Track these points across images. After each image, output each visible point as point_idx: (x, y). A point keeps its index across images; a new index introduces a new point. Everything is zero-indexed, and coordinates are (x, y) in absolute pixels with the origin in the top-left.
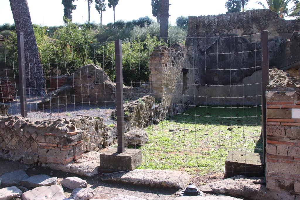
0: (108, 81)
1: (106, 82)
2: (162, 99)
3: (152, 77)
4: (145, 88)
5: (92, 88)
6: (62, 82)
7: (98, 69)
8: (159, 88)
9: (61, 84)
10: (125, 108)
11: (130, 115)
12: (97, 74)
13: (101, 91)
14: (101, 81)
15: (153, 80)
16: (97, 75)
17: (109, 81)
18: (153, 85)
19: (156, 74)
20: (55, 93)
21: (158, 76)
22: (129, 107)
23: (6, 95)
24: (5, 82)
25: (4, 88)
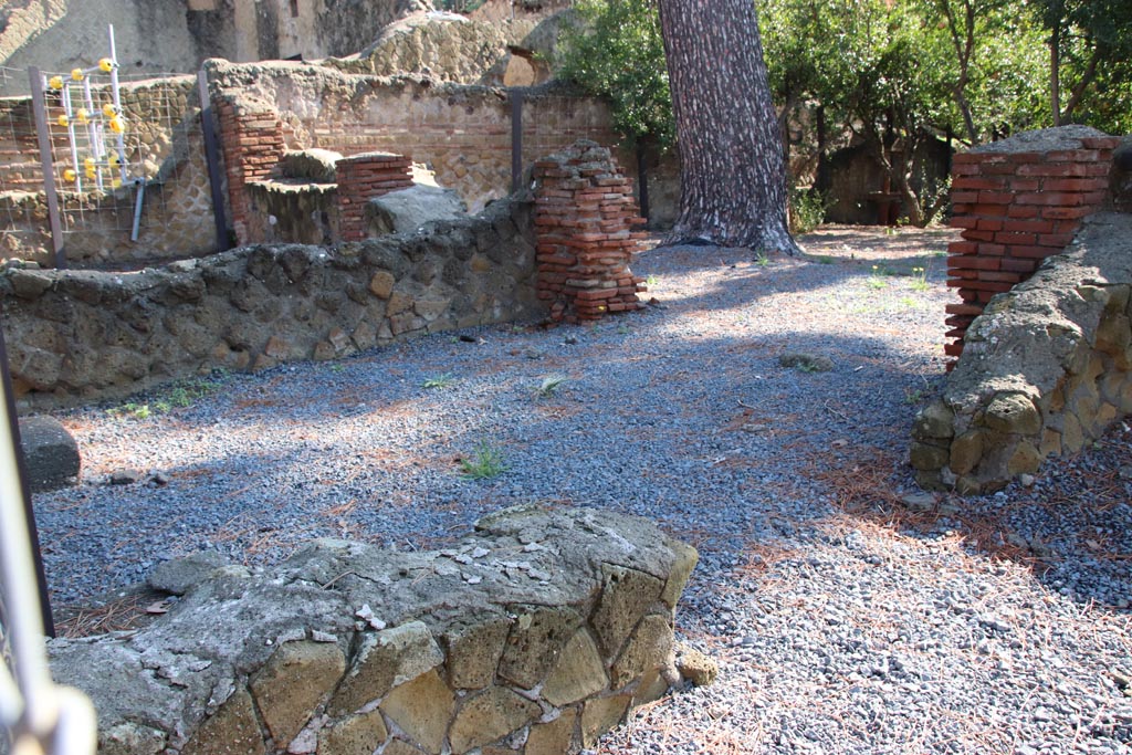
23: (596, 268)
24: (595, 183)
25: (588, 220)
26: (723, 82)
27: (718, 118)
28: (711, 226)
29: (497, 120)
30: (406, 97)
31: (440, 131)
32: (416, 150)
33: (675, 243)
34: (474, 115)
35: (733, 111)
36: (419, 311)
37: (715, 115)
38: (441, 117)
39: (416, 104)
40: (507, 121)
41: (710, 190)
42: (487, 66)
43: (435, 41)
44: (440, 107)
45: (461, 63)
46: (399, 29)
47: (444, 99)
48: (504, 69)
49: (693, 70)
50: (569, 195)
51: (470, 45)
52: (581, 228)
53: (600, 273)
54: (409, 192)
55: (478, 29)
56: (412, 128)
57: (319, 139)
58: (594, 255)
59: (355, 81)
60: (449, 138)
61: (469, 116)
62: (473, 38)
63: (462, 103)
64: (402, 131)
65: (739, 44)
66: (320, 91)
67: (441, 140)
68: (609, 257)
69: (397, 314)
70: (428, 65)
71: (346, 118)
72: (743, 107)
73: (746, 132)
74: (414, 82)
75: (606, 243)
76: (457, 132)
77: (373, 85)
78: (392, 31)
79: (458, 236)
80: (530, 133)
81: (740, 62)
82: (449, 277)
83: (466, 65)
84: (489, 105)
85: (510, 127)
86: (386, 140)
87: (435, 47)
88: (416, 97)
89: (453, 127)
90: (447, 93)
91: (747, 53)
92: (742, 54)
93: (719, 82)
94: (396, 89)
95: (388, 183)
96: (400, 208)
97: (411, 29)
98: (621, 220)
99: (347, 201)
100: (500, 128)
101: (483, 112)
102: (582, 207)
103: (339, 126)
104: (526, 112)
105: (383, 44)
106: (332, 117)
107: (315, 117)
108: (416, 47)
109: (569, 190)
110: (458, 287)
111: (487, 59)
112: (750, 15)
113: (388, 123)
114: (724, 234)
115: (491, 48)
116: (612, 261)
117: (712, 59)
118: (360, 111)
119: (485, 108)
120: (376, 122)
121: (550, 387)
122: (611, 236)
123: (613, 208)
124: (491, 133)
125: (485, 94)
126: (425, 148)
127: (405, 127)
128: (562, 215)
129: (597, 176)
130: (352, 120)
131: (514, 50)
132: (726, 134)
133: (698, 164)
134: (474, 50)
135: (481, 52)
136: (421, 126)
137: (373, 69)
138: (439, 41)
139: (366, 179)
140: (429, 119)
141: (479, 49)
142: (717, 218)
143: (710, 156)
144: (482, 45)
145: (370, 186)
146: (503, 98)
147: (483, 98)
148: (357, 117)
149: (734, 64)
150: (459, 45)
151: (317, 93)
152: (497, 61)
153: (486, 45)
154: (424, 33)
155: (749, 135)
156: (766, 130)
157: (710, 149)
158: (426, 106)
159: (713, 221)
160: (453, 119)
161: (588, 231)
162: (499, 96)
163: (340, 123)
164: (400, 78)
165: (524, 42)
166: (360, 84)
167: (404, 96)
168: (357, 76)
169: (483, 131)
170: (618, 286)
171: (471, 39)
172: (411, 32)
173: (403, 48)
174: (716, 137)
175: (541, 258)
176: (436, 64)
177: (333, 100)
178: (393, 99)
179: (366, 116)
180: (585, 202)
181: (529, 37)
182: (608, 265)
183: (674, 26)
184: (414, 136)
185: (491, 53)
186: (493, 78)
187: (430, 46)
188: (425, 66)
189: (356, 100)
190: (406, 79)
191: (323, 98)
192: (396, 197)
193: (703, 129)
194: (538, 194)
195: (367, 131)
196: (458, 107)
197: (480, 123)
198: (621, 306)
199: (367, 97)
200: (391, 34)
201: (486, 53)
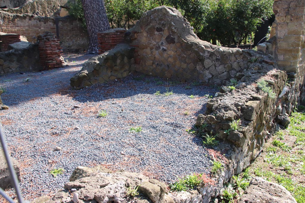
0: (192, 37)
1: (189, 39)
2: (295, 73)
3: (279, 28)
4: (265, 52)
5: (163, 48)
6: (116, 38)
7: (173, 16)
8: (290, 51)
9: (115, 43)
10: (230, 110)
11: (243, 133)
12: (173, 23)
13: (179, 56)
14: (178, 36)
15: (279, 35)
16: (171, 25)
17: (194, 36)
18: (278, 45)
19: (288, 23)
20: (99, 59)
21: (293, 26)
22: (239, 105)
23: (51, 58)
24: (48, 40)
25: (48, 48)
26: (95, 17)
27: (95, 25)
28: (95, 50)
29: (52, 25)
30: (27, 20)
31: (37, 28)
32: (31, 33)
33: (88, 54)
34: (46, 24)
35: (98, 24)
36: (11, 68)
37: (94, 25)
38: (37, 25)
39: (30, 22)
40: (55, 26)
41: (94, 42)
42: (55, 11)
43: (40, 5)
44: (37, 22)
45: (48, 11)
46: (30, 1)
47: (38, 20)
48: (59, 12)
49: (89, 15)
50: (44, 43)
51: (50, 6)
52: (47, 50)
53: (51, 59)
54: (19, 43)
55: (52, 2)
56: (29, 27)
57: (3, 30)
58: (50, 56)
59: (13, 15)
60: (40, 30)
61: (45, 25)
62: (51, 4)
63: (43, 21)
64: (27, 28)
65: (99, 8)
66: (2, 17)
67: (37, 30)
68: (54, 56)
69: (5, 68)
70: (38, 11)
71: (11, 25)
72: (100, 23)
73: (101, 28)
74: (29, 16)
75: (52, 53)
76: (42, 28)
77: (18, 16)
78: (28, 1)
79: (20, 52)
80: (61, 29)
81: (99, 13)
82: (19, 61)
83: (49, 11)
84: (50, 22)
85: (56, 27)
86: (22, 30)
87: (40, 6)
88: (30, 20)
89: (41, 27)
90: (38, 19)
91: (101, 10)
92: (99, 11)
93: (94, 17)
94: (24, 17)
95: (14, 41)
96: (16, 46)
97: (33, 1)
98: (56, 48)
99: (4, 45)
100: (53, 27)
101: (48, 23)
102: (47, 45)
103: (9, 27)
104: (60, 24)
105: (25, 5)
106: (7, 24)
107: (2, 24)
108: (35, 6)
109: (43, 42)
110: (21, 63)
111: (55, 9)
112: (101, 2)
113: (23, 26)
114: (98, 52)
115: (56, 7)
116: (55, 57)
117: (93, 12)
118: (14, 23)
119: (49, 22)
120: (19, 26)
121: (27, 80)
122: (54, 51)
123: (54, 46)
124: (51, 29)
125: (49, 19)
126: (33, 32)
127: (27, 27)
128: (43, 47)
129: (49, 39)
130: (12, 25)
131: (62, 7)
132: (97, 29)
133: (91, 36)
134: (51, 7)
135: (53, 8)
136: (32, 27)
137: (23, 12)
138: (41, 5)
139: (8, 40)
140: (34, 25)
141: (52, 7)
142: (96, 48)
143: (94, 34)
144: (53, 6)
145: (9, 41)
146: (54, 20)
147: (49, 20)
148: (14, 24)
149: (97, 13)
150: (47, 6)
151: (2, 18)
152: (58, 10)
153: (54, 6)
154: (37, 3)
155: (102, 29)
156: (106, 28)
157: (94, 32)
158: (33, 22)
159: (95, 48)
160: (40, 25)
161: (48, 51)
162: (53, 19)
163: (9, 26)
164: (25, 15)
165: (65, 5)
166: (14, 16)
167: (27, 19)
168: (13, 14)
169: (49, 28)
170: (57, 62)
171: (50, 4)
172: (33, 2)
173: (31, 6)
174: (95, 29)
175: (41, 57)
176: (41, 10)
177: (6, 20)
178: (24, 20)
179: (16, 24)
180: (47, 44)
181: (66, 4)
182: (54, 58)
183: (84, 4)
184: (30, 29)
185: (56, 8)
186: (57, 14)
187: (39, 6)
188: (37, 11)
189: (13, 20)
190: (27, 15)
191: (4, 19)
192: (16, 44)
193: (92, 28)
194: (39, 43)
195: (17, 28)
196: (42, 22)
197: (48, 26)
198: (58, 66)
199: (16, 20)
200: (28, 3)
201: (54, 8)
